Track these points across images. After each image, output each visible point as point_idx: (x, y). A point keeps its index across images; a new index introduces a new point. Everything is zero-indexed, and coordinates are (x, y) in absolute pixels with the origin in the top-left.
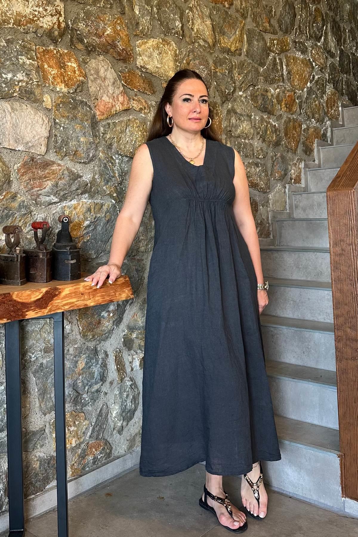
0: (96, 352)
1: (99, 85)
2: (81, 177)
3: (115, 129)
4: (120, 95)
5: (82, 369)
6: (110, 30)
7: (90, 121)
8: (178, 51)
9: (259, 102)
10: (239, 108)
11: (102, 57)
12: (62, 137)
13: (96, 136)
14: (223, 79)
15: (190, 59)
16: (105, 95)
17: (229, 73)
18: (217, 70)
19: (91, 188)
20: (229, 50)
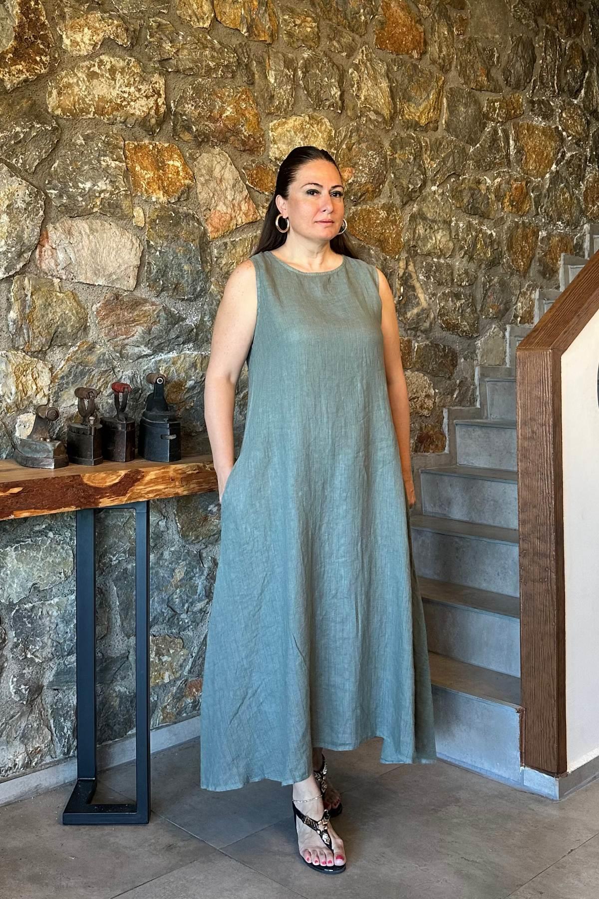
0: (200, 557)
1: (213, 190)
2: (184, 319)
3: (234, 251)
4: (243, 202)
5: (180, 580)
6: (231, 110)
7: (197, 241)
8: (334, 132)
9: (465, 201)
10: (430, 211)
11: (217, 149)
12: (157, 266)
13: (207, 262)
14: (405, 168)
15: (353, 142)
16: (221, 204)
17: (415, 159)
18: (396, 156)
19: (197, 334)
20: (417, 123)
